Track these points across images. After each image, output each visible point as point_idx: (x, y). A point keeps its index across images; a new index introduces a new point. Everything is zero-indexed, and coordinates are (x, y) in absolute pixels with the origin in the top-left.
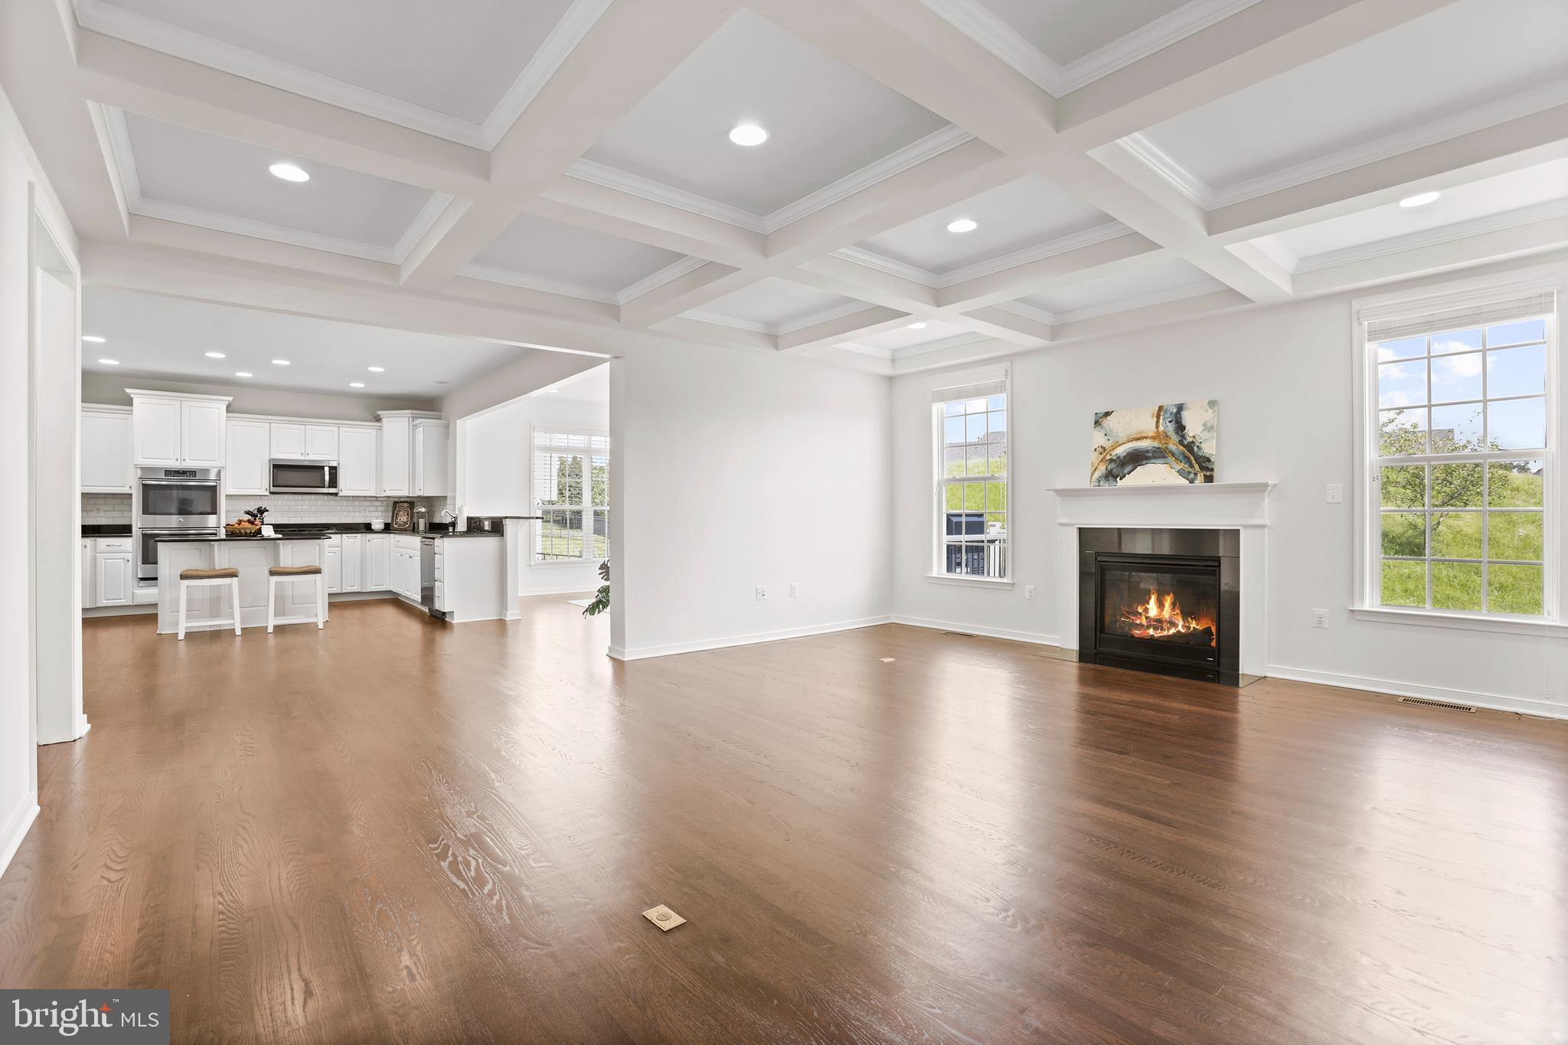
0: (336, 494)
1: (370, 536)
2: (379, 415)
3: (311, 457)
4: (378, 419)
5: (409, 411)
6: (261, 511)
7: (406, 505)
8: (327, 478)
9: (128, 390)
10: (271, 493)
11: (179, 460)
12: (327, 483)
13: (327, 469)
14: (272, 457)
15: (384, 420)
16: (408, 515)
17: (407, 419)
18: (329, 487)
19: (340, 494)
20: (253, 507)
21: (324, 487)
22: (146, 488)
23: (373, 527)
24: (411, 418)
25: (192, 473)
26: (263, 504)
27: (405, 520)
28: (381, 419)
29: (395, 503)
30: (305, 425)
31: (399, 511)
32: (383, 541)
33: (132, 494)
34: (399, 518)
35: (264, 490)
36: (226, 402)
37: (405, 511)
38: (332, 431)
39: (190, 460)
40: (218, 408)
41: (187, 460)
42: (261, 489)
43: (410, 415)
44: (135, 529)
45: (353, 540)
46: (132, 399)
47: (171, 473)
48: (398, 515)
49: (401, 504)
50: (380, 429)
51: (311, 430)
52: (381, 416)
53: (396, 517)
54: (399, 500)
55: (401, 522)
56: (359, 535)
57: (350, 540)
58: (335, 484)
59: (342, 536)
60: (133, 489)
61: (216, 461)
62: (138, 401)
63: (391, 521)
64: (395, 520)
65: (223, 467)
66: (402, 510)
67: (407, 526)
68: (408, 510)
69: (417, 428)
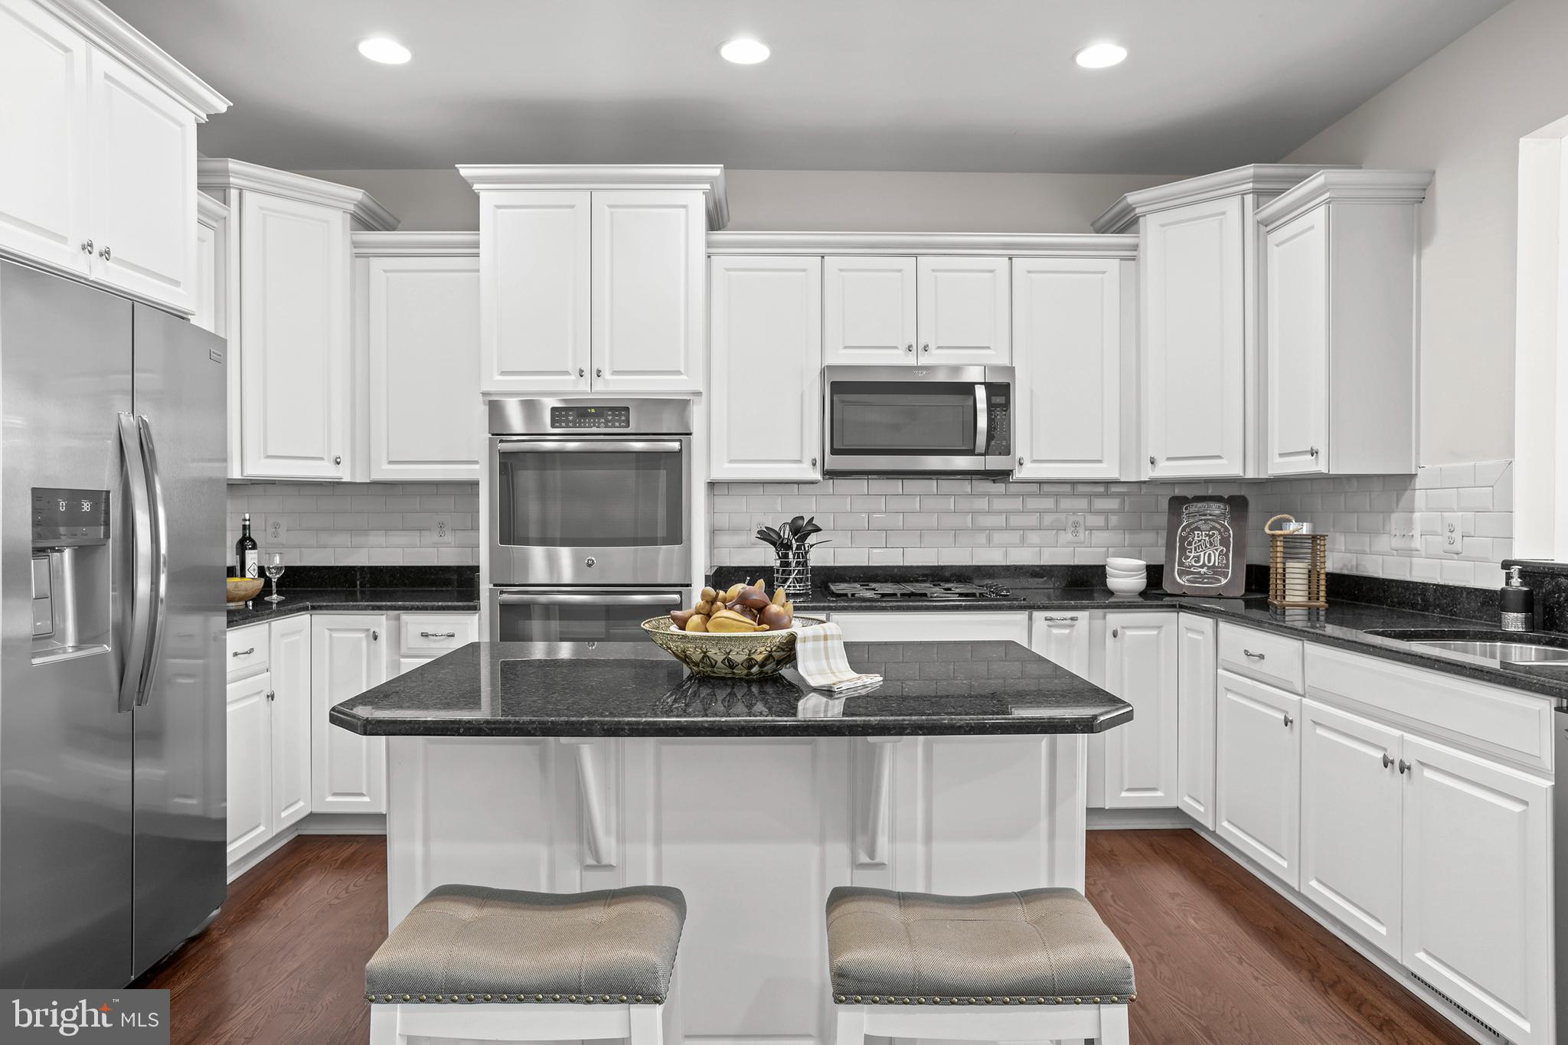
0: (1002, 475)
1: (1112, 619)
2: (1130, 209)
3: (935, 358)
4: (1126, 223)
5: (1249, 170)
6: (802, 530)
7: (1216, 509)
8: (982, 422)
9: (465, 172)
10: (830, 474)
11: (587, 373)
12: (982, 441)
13: (981, 393)
14: (832, 360)
15: (1151, 228)
16: (1224, 542)
17: (1235, 201)
18: (990, 452)
19: (1018, 475)
20: (778, 518)
21: (971, 452)
22: (509, 464)
23: (1113, 583)
24: (1249, 198)
25: (618, 411)
26: (807, 508)
27: (1215, 559)
28: (1135, 221)
29: (1178, 503)
30: (916, 256)
31: (1193, 530)
32: (1158, 634)
33: (475, 484)
34: (1192, 555)
35: (807, 464)
36: (708, 186)
37: (1214, 528)
38: (992, 271)
39: (615, 373)
40: (685, 207)
41: (607, 375)
42: (800, 461)
43: (1251, 185)
44: (485, 586)
45: (1067, 631)
46: (476, 198)
47: (572, 414)
48: (1190, 544)
49: (1199, 505)
50: (1132, 254)
51: (933, 271)
52: (1138, 211)
53: (1183, 550)
54: (1190, 493)
55: (1203, 571)
56: (1083, 616)
57: (1055, 631)
58: (1004, 443)
59: (1030, 618)
60: (477, 467)
61: (678, 373)
62: (488, 200)
63: (1163, 563)
64: (1181, 564)
65: (699, 394)
66: (1203, 527)
67: (1224, 581)
68: (1223, 526)
69: (1266, 226)
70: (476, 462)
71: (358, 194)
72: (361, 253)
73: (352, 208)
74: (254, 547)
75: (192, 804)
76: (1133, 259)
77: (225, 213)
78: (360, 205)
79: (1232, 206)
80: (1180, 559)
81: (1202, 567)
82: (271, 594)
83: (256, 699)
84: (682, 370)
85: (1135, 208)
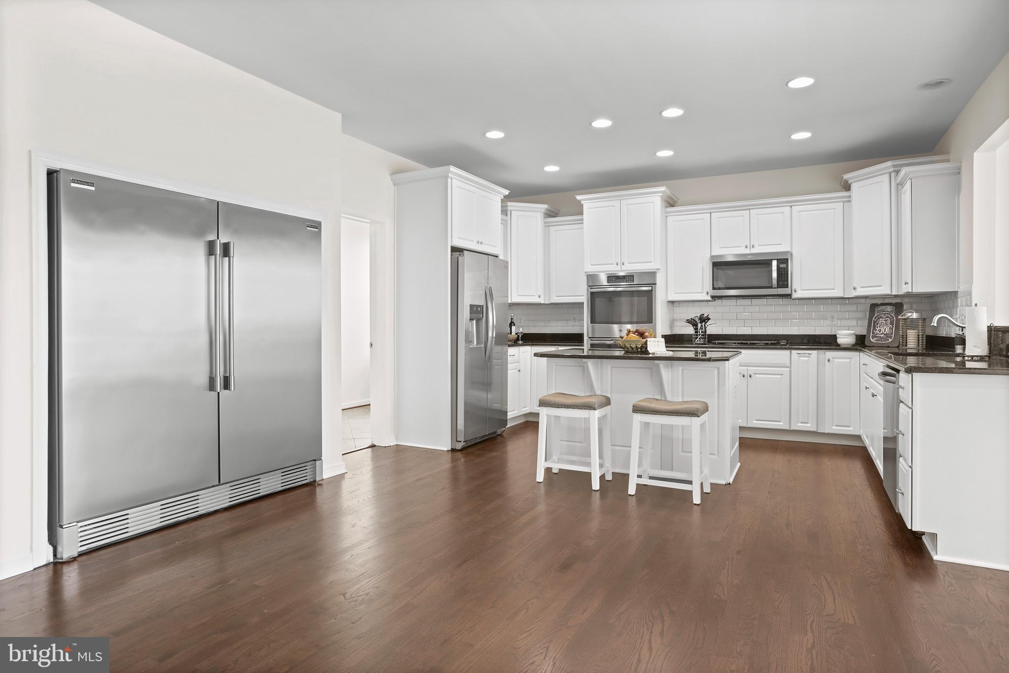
0: (789, 296)
1: (830, 354)
2: (846, 182)
3: (758, 250)
4: (847, 187)
5: (889, 163)
6: (704, 319)
7: (889, 308)
8: (775, 275)
9: (578, 197)
10: (713, 297)
11: (619, 264)
12: (775, 282)
13: (774, 263)
14: (714, 254)
15: (854, 187)
16: (892, 323)
17: (887, 176)
18: (779, 286)
19: (794, 296)
20: (695, 313)
21: (771, 287)
22: (593, 296)
23: (840, 341)
24: (893, 175)
25: (629, 278)
26: (706, 311)
27: (887, 330)
28: (849, 185)
29: (873, 307)
30: (749, 209)
31: (879, 318)
32: (850, 361)
33: (583, 303)
34: (878, 329)
35: (705, 294)
36: (661, 194)
37: (888, 317)
38: (782, 213)
39: (629, 263)
40: (653, 202)
41: (626, 264)
42: (702, 293)
43: (892, 169)
44: (586, 338)
45: (806, 359)
46: (582, 205)
47: (613, 278)
48: (877, 324)
49: (882, 307)
50: (849, 200)
51: (757, 215)
52: (849, 181)
53: (874, 327)
54: (879, 302)
55: (882, 336)
56: (814, 352)
57: (802, 358)
58: (786, 283)
59: (791, 353)
60: (583, 297)
61: (652, 262)
62: (586, 207)
63: (865, 334)
64: (873, 333)
65: (659, 269)
66: (883, 317)
67: (890, 340)
68: (892, 316)
69: (902, 185)
70: (583, 296)
71: (545, 206)
72: (547, 226)
73: (544, 211)
74: (514, 325)
75: (497, 406)
76: (850, 201)
77: (506, 219)
78: (547, 210)
79: (886, 178)
80: (873, 331)
81: (882, 334)
82: (519, 341)
83: (515, 371)
84: (653, 261)
85: (848, 181)
